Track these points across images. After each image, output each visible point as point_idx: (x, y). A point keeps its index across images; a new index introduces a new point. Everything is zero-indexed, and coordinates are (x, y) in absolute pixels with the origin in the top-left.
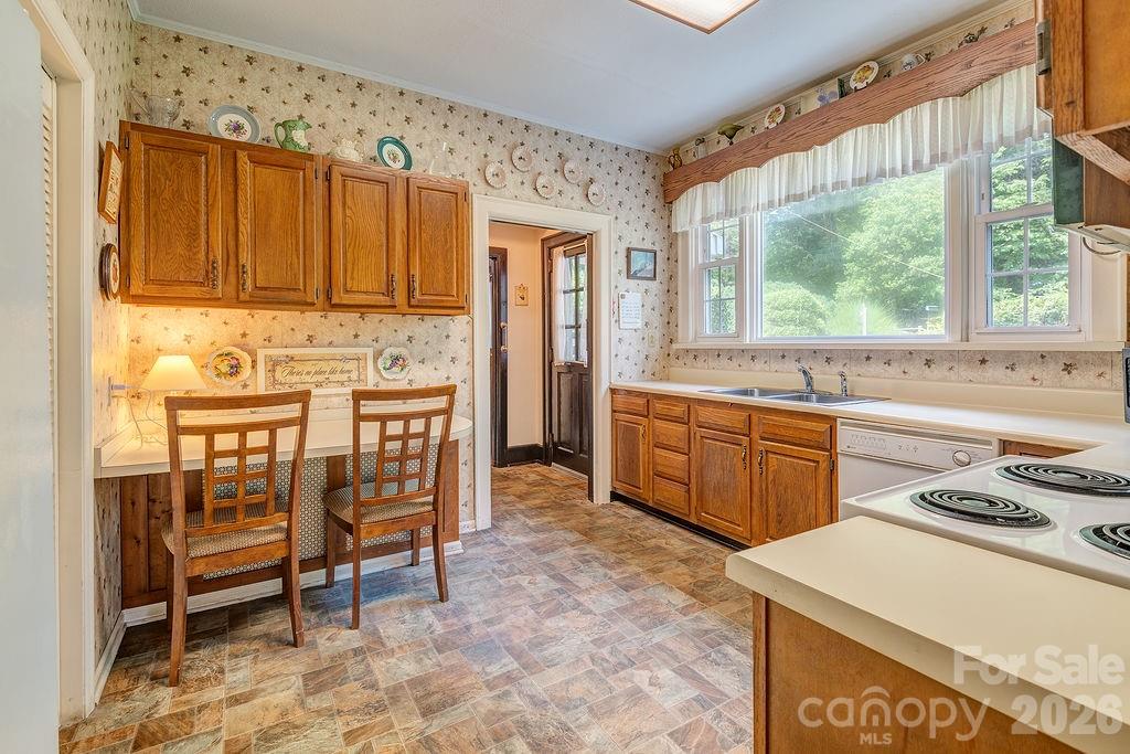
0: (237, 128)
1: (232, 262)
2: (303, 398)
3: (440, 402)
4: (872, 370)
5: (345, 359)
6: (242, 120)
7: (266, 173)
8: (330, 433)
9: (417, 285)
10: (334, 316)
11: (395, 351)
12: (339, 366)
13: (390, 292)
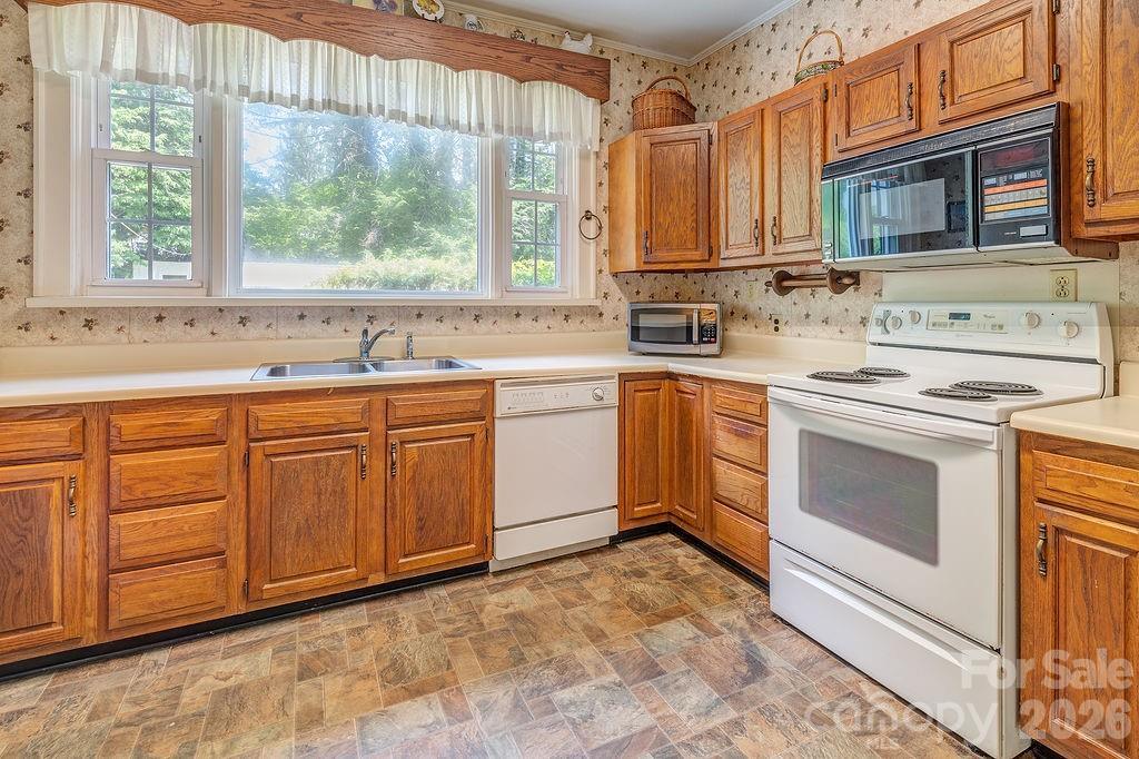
4: (423, 328)
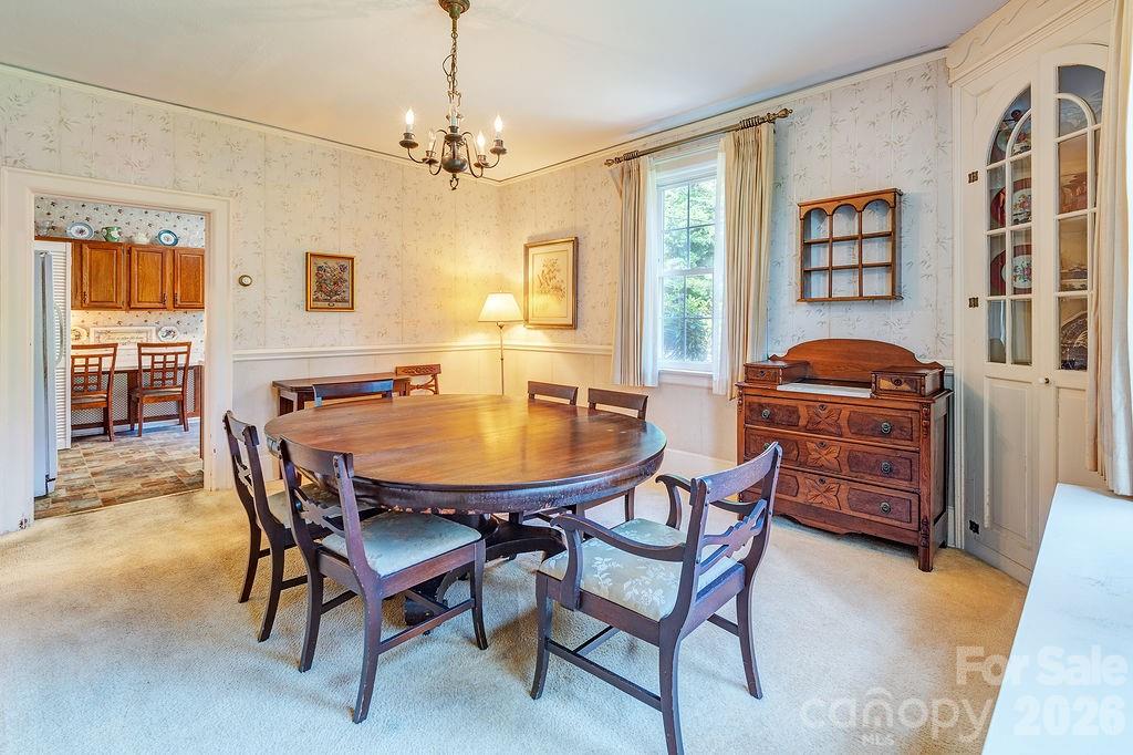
0: (82, 232)
1: (79, 291)
2: (115, 346)
3: (185, 349)
5: (140, 332)
6: (84, 228)
7: (98, 254)
8: (127, 360)
9: (179, 298)
10: (133, 312)
11: (169, 328)
12: (136, 335)
13: (163, 301)
